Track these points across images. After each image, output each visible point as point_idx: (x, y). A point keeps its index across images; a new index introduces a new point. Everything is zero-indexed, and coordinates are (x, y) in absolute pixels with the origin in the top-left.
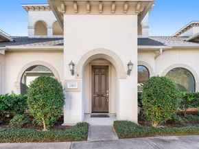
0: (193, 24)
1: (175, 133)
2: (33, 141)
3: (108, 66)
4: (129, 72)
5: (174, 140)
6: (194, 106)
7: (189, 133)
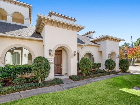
0: (91, 32)
1: (91, 77)
2: (42, 87)
3: (61, 51)
4: (75, 55)
5: (91, 79)
6: (94, 68)
7: (94, 77)
